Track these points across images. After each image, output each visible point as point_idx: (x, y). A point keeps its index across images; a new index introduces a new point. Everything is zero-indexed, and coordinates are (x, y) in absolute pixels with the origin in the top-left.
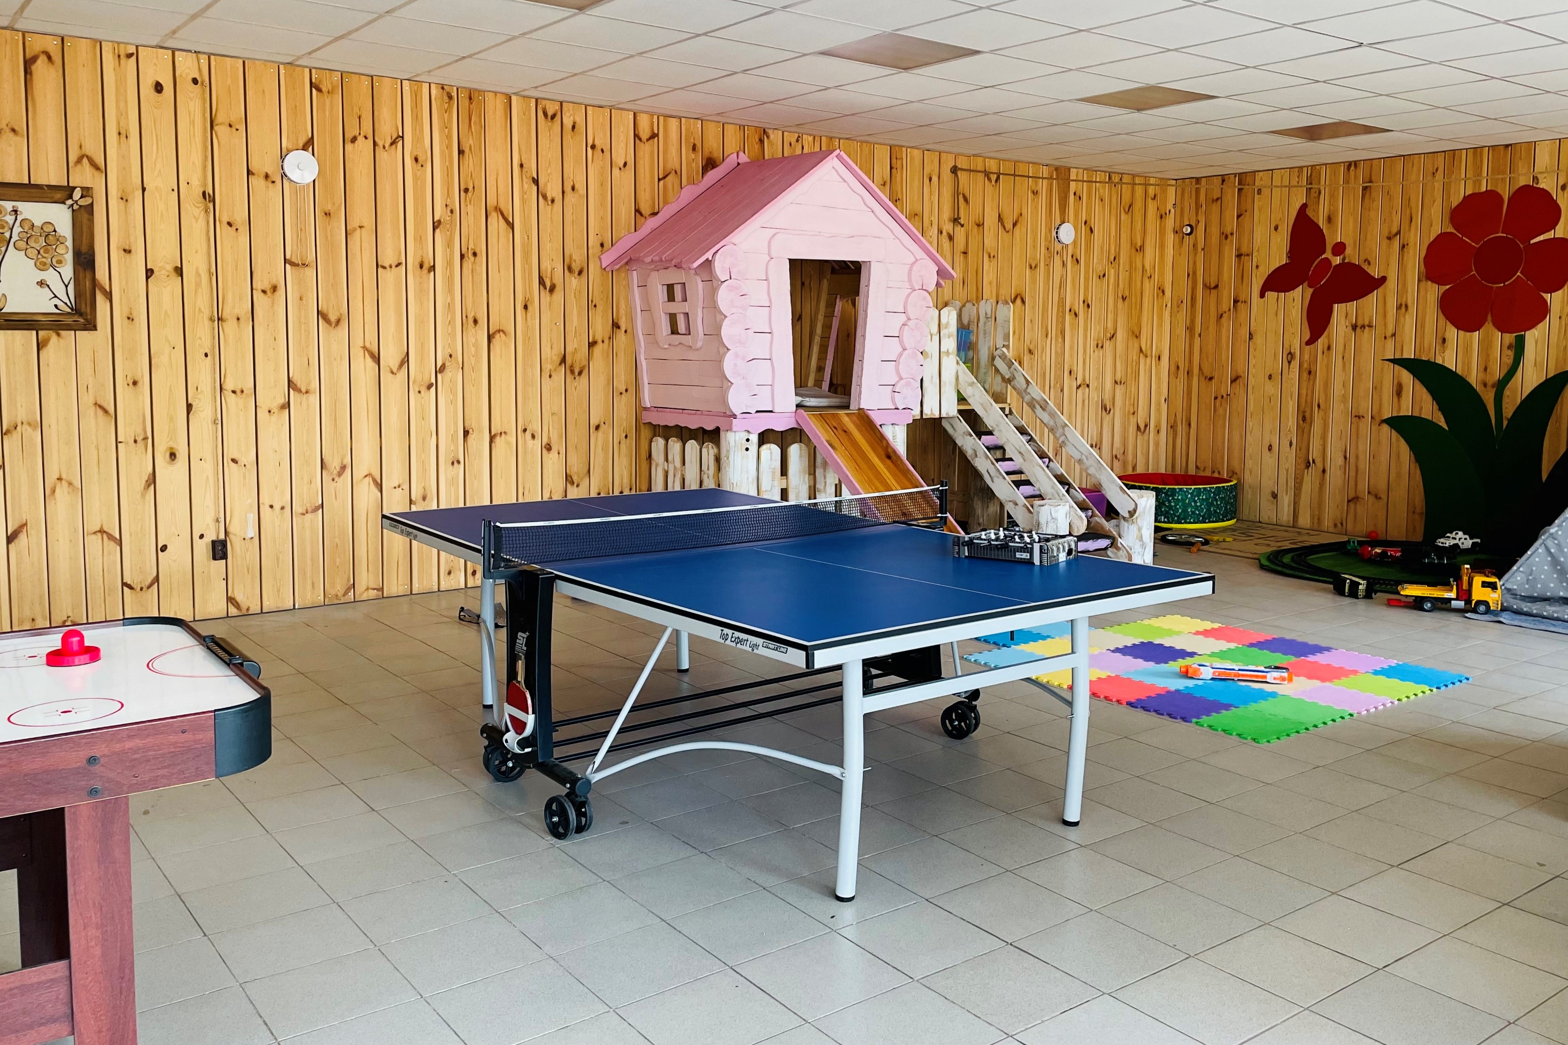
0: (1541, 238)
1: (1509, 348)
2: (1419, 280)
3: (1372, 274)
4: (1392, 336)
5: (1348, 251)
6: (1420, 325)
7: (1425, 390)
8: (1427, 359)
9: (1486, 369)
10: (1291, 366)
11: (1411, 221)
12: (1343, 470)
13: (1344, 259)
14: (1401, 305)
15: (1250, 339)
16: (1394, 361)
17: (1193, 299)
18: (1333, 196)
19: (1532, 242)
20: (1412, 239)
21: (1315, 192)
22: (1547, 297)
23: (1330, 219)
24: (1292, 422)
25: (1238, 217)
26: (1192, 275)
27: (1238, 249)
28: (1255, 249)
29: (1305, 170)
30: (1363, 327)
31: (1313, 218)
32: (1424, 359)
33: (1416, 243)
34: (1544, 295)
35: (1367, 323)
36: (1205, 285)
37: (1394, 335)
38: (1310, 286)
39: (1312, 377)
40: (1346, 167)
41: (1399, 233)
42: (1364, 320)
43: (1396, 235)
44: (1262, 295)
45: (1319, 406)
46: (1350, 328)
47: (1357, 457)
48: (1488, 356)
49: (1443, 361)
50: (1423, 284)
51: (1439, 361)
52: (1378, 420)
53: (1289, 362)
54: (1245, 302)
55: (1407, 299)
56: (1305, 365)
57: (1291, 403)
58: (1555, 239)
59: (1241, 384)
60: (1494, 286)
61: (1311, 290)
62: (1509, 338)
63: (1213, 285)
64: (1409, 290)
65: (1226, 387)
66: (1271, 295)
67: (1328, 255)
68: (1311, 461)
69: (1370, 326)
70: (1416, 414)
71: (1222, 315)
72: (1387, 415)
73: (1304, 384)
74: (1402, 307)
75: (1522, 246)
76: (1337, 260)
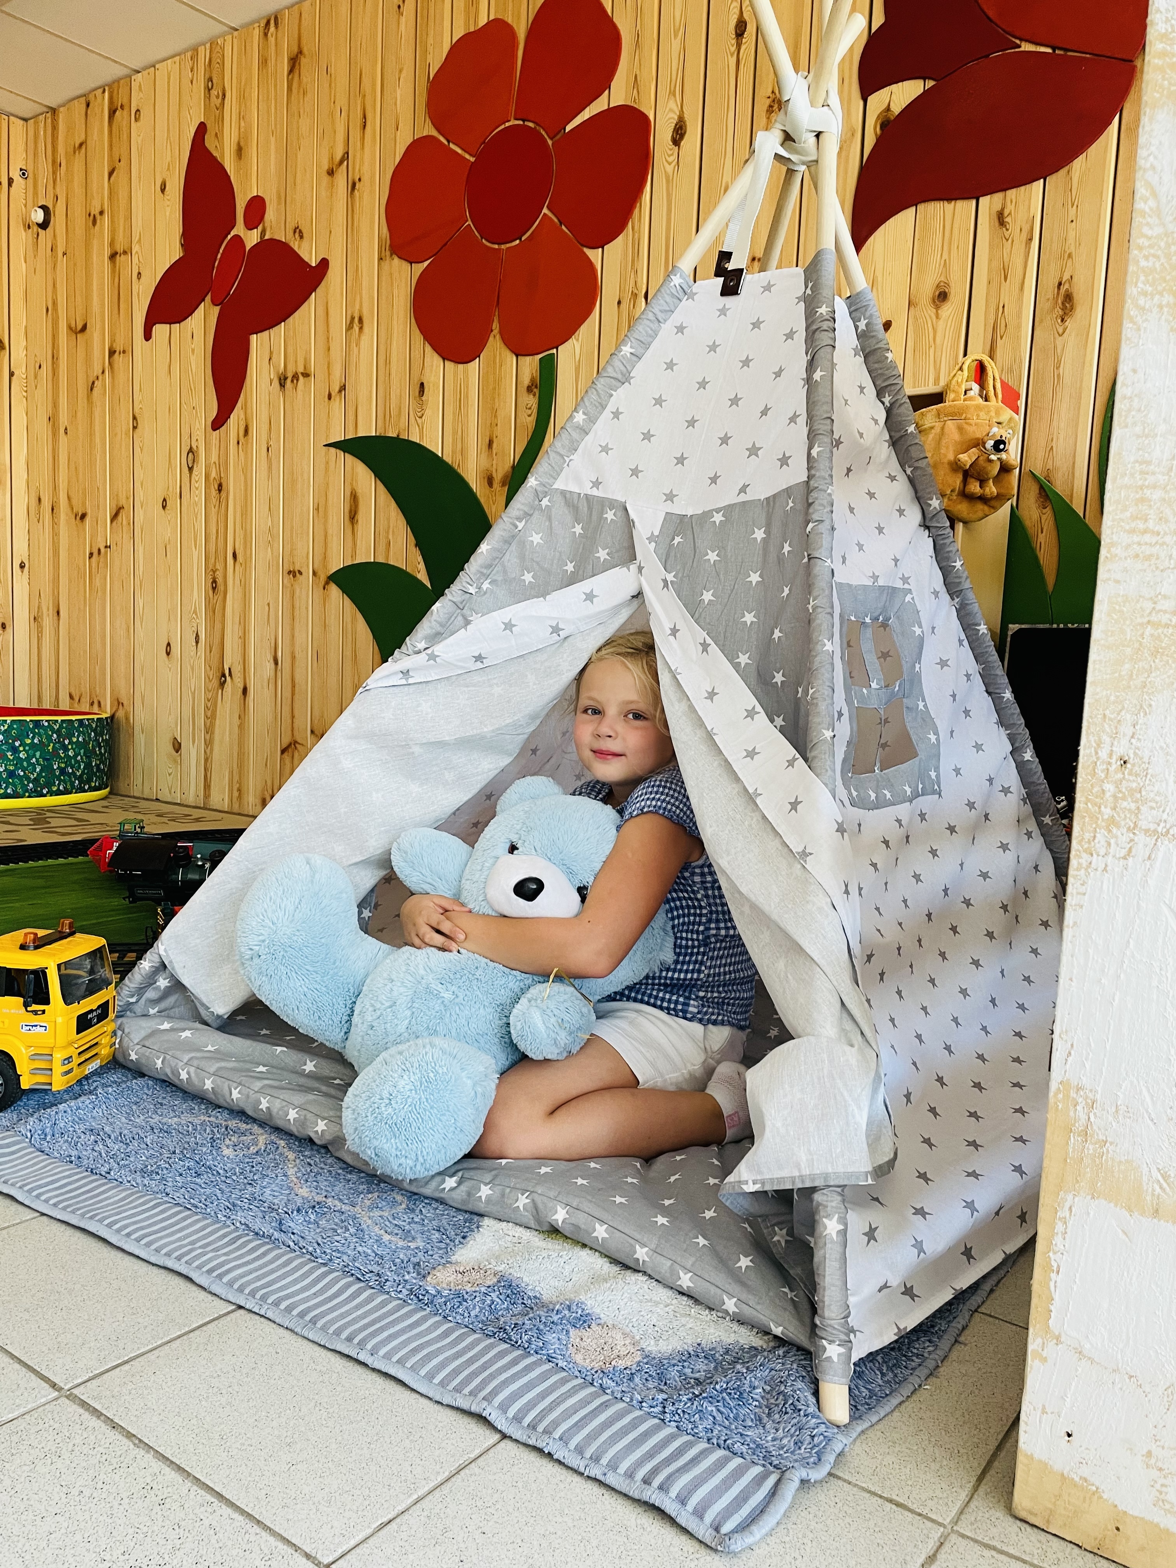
0: (586, 114)
1: (529, 389)
2: (380, 259)
3: (306, 259)
4: (340, 391)
5: (271, 215)
6: (384, 361)
7: (393, 504)
8: (395, 435)
9: (490, 444)
10: (193, 476)
11: (365, 126)
12: (272, 686)
13: (263, 232)
14: (353, 318)
15: (135, 428)
16: (345, 446)
17: (54, 358)
18: (242, 97)
19: (569, 128)
20: (366, 169)
21: (217, 97)
22: (594, 255)
23: (240, 151)
24: (198, 593)
25: (111, 174)
26: (51, 310)
27: (112, 244)
28: (135, 239)
29: (201, 49)
30: (295, 377)
31: (215, 154)
32: (390, 435)
33: (373, 175)
34: (589, 252)
35: (301, 369)
36: (70, 328)
37: (343, 388)
38: (215, 304)
39: (223, 494)
40: (262, 29)
41: (346, 156)
42: (296, 366)
43: (341, 163)
44: (148, 336)
45: (235, 556)
46: (276, 383)
47: (293, 658)
48: (495, 413)
49: (421, 437)
50: (386, 265)
51: (415, 438)
52: (323, 578)
53: (191, 469)
54: (124, 352)
55: (361, 306)
56: (213, 474)
57: (195, 554)
58: (610, 110)
59: (125, 522)
60: (503, 247)
61: (217, 309)
62: (530, 365)
63: (79, 327)
64: (365, 284)
65: (106, 533)
66: (160, 330)
67: (239, 229)
68: (227, 674)
69: (306, 375)
70: (381, 560)
71: (93, 383)
72: (336, 564)
73: (214, 511)
74: (356, 322)
75: (550, 142)
76: (252, 238)
